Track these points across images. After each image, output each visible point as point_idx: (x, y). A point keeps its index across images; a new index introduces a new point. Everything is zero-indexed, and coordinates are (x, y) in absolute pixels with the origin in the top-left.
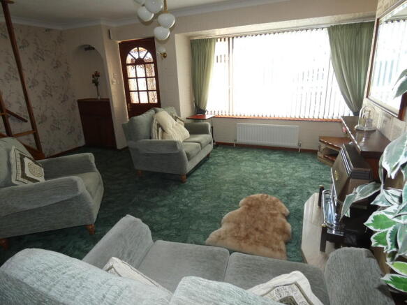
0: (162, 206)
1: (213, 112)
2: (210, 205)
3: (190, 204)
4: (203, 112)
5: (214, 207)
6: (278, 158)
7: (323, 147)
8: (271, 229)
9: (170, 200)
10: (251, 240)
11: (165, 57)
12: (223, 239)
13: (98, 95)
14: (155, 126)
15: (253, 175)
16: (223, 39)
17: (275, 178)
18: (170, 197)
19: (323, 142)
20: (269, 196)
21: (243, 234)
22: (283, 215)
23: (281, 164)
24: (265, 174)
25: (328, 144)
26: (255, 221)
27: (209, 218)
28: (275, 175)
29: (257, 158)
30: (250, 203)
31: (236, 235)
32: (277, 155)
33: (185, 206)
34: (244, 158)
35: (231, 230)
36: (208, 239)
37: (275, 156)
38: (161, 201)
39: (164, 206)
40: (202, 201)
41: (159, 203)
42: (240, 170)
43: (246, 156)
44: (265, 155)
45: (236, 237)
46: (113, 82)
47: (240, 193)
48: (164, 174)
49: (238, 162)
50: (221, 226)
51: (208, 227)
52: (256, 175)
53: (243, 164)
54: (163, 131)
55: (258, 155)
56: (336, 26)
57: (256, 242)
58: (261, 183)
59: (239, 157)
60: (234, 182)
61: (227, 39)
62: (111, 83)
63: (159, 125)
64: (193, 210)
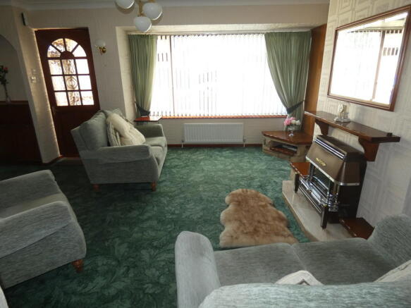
0: (147, 220)
1: (160, 114)
2: (198, 208)
3: (177, 212)
4: (148, 113)
5: (203, 209)
6: (230, 155)
7: (268, 140)
8: (270, 219)
9: (152, 211)
10: (262, 233)
11: (104, 52)
12: (237, 238)
13: (7, 96)
14: (112, 131)
15: (219, 173)
16: (164, 37)
17: (240, 173)
18: (149, 208)
19: (269, 136)
20: (248, 190)
21: (251, 229)
22: (270, 204)
23: (236, 160)
24: (229, 170)
25: (273, 137)
26: (253, 215)
27: (206, 221)
28: (238, 170)
29: (211, 157)
30: (236, 199)
31: (245, 231)
32: (228, 152)
33: (173, 214)
34: (200, 158)
35: (238, 228)
36: (221, 242)
37: (227, 153)
38: (141, 214)
39: (149, 218)
40: (188, 206)
41: (141, 217)
42: (203, 170)
43: (199, 156)
44: (217, 153)
45: (247, 233)
46: (32, 80)
47: (219, 192)
48: (126, 184)
49: (196, 162)
50: (224, 227)
51: (212, 230)
52: (222, 173)
53: (202, 163)
54: (121, 136)
55: (211, 154)
56: (271, 33)
57: (266, 233)
58: (231, 180)
59: (194, 157)
60: (206, 183)
61: (168, 37)
62: (30, 81)
63: (116, 130)
64: (183, 217)
